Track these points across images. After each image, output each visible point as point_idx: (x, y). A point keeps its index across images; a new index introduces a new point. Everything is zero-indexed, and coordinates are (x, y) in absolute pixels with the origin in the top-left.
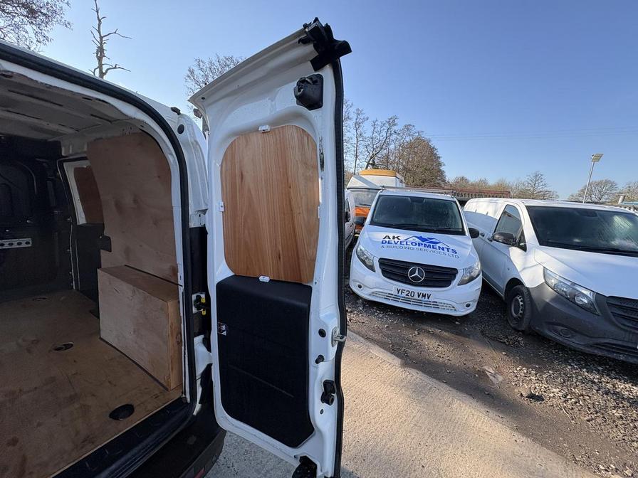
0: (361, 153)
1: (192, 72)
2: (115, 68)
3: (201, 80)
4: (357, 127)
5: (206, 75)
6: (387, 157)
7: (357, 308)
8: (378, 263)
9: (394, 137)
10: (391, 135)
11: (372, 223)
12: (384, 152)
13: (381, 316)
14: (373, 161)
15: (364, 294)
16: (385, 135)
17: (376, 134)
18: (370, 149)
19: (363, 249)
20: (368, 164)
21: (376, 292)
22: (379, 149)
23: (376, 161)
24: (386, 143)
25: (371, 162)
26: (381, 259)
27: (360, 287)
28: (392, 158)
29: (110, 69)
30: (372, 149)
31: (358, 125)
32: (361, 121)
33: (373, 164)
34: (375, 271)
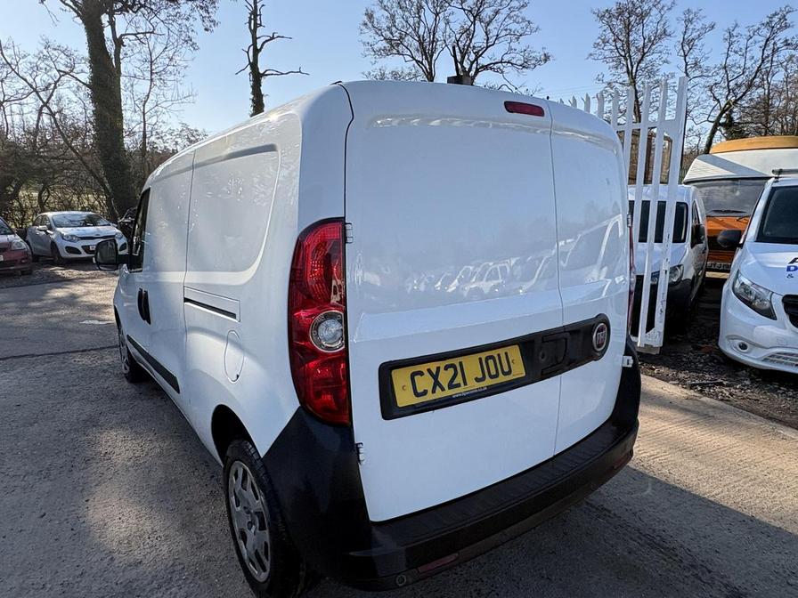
0: (698, 103)
1: (370, 16)
2: (272, 38)
3: (384, 26)
4: (686, 48)
5: (391, 15)
6: (766, 103)
7: (739, 382)
8: (781, 306)
9: (784, 54)
10: (774, 51)
11: (761, 237)
12: (757, 93)
13: (791, 394)
14: (730, 118)
15: (753, 358)
16: (758, 55)
17: (734, 57)
18: (721, 92)
19: (747, 282)
20: (717, 124)
21: (779, 355)
22: (743, 89)
23: (736, 117)
24: (762, 72)
25: (722, 120)
26: (787, 296)
27: (743, 347)
28: (778, 103)
29: (267, 41)
30: (725, 92)
31: (688, 44)
32: (695, 34)
33: (729, 125)
34: (775, 318)
